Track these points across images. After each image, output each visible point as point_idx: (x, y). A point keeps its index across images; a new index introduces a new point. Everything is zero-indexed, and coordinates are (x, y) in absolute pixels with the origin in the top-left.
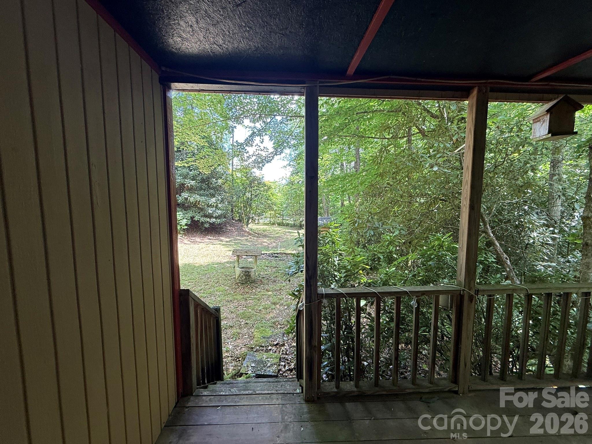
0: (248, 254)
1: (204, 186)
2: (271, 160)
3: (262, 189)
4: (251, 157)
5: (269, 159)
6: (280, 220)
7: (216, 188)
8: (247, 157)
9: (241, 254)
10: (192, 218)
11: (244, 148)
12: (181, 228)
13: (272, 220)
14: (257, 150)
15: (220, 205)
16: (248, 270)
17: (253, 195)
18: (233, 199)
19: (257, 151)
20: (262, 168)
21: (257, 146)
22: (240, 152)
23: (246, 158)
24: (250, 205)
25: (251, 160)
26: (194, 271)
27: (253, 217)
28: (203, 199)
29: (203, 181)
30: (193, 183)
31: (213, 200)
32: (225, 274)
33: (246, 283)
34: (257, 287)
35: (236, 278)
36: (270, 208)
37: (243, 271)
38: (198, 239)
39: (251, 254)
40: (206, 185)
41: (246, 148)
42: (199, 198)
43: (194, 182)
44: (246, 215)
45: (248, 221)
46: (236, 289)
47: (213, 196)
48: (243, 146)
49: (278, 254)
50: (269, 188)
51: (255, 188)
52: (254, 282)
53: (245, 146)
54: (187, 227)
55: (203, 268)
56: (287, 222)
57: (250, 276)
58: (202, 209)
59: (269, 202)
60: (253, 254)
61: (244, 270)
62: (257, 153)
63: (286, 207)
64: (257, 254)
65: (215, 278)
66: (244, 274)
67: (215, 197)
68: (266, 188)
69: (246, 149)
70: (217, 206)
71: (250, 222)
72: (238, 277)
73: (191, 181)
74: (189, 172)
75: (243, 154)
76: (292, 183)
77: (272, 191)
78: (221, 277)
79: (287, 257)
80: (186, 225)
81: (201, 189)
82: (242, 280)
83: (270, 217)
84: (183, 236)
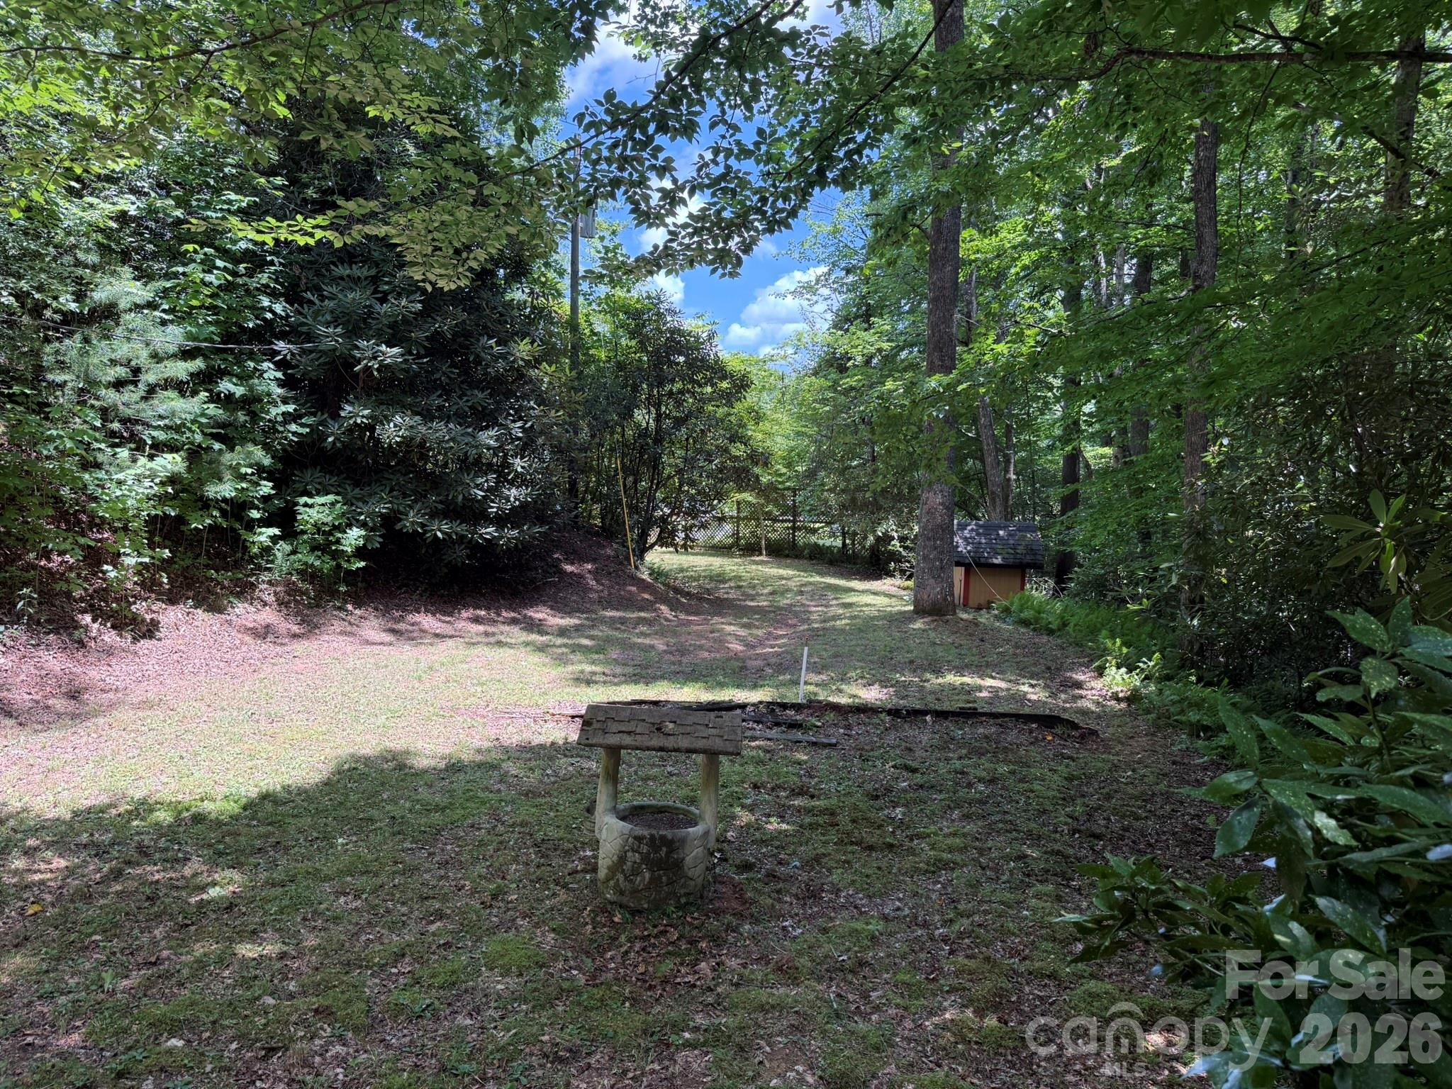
0: (670, 743)
1: (446, 371)
2: (793, 213)
3: (709, 389)
4: (685, 195)
5: (780, 204)
6: (778, 531)
7: (499, 379)
8: (666, 194)
9: (627, 740)
10: (389, 520)
11: (650, 139)
12: (339, 566)
13: (745, 531)
14: (716, 151)
15: (519, 464)
16: (668, 833)
17: (668, 416)
18: (576, 433)
19: (721, 157)
20: (739, 262)
21: (721, 129)
22: (624, 161)
23: (655, 198)
24: (655, 464)
25: (682, 215)
26: (374, 813)
27: (664, 519)
28: (439, 431)
29: (438, 347)
30: (392, 353)
31: (488, 437)
32: (539, 836)
33: (657, 906)
34: (717, 941)
35: (602, 873)
36: (743, 478)
37: (639, 839)
38: (428, 621)
39: (684, 743)
40: (454, 365)
41: (660, 140)
42: (423, 429)
43: (396, 350)
44: (634, 509)
45: (644, 535)
46: (601, 951)
47: (485, 418)
48: (644, 132)
49: (797, 707)
50: (742, 384)
51: (678, 386)
52: (698, 900)
53: (652, 128)
54: (362, 564)
55: (424, 793)
56: (813, 539)
57: (678, 865)
58: (436, 482)
59: (738, 450)
60: (700, 744)
61: (646, 833)
62: (717, 171)
63: (811, 474)
64: (718, 744)
65: (480, 869)
66: (645, 859)
67: (493, 423)
68: (725, 385)
69: (659, 149)
70: (506, 465)
71: (652, 538)
72: (613, 869)
73: (383, 348)
74: (377, 306)
75: (642, 182)
76: (836, 363)
77: (751, 398)
78: (515, 860)
79: (849, 727)
80: (360, 553)
81: (432, 386)
82: (635, 891)
83: (738, 518)
84: (350, 607)
